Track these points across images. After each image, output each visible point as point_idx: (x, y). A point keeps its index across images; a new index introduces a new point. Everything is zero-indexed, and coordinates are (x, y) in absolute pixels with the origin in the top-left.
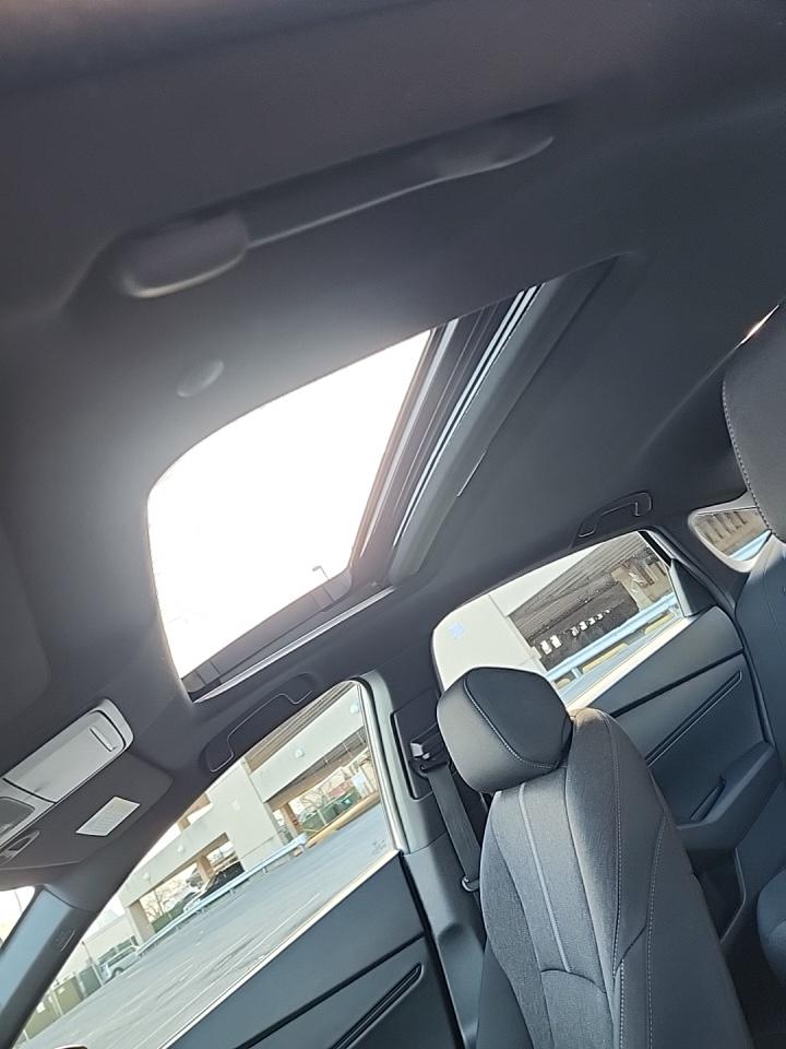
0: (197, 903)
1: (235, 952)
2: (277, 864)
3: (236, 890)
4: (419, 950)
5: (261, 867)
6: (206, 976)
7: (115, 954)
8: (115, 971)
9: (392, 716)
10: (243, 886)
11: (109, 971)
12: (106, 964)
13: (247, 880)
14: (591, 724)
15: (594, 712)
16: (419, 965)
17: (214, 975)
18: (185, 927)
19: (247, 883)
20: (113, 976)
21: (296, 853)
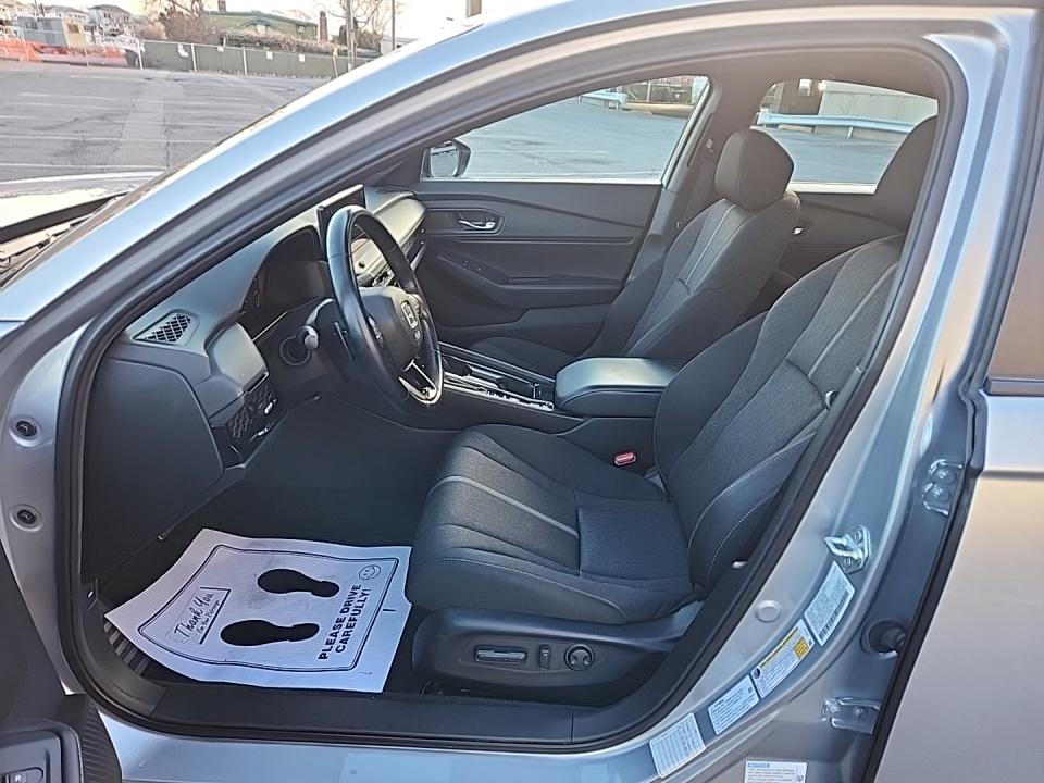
1: (530, 143)
4: (637, 234)
9: (711, 116)
14: (789, 204)
15: (797, 200)
16: (632, 238)
17: (508, 146)
21: (610, 105)
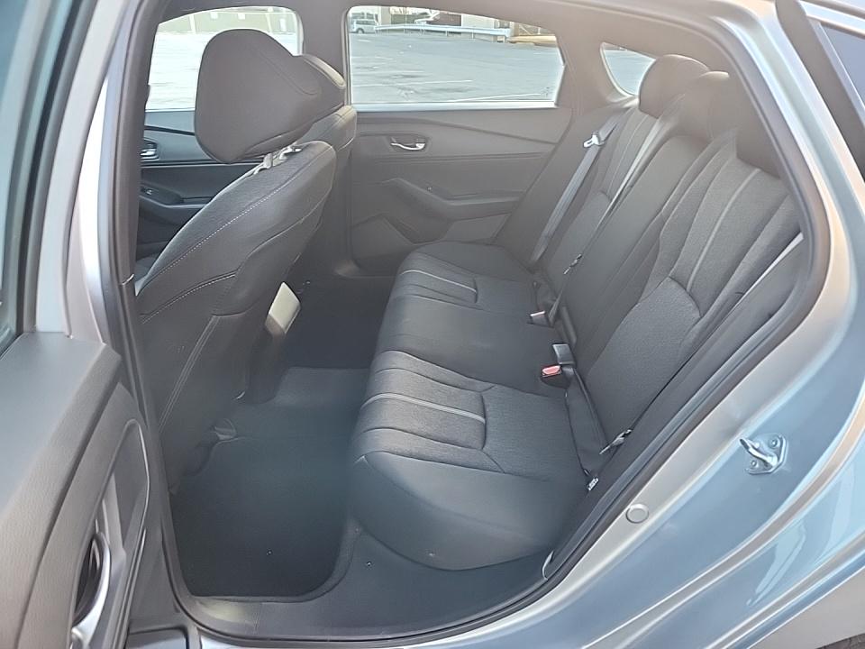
0: (423, 24)
2: (483, 38)
3: (450, 35)
5: (472, 31)
6: (381, 77)
7: (363, 18)
8: (360, 29)
10: (455, 36)
11: (355, 27)
12: (355, 21)
13: (459, 33)
18: (409, 34)
19: (458, 36)
20: (357, 32)
21: (498, 39)
